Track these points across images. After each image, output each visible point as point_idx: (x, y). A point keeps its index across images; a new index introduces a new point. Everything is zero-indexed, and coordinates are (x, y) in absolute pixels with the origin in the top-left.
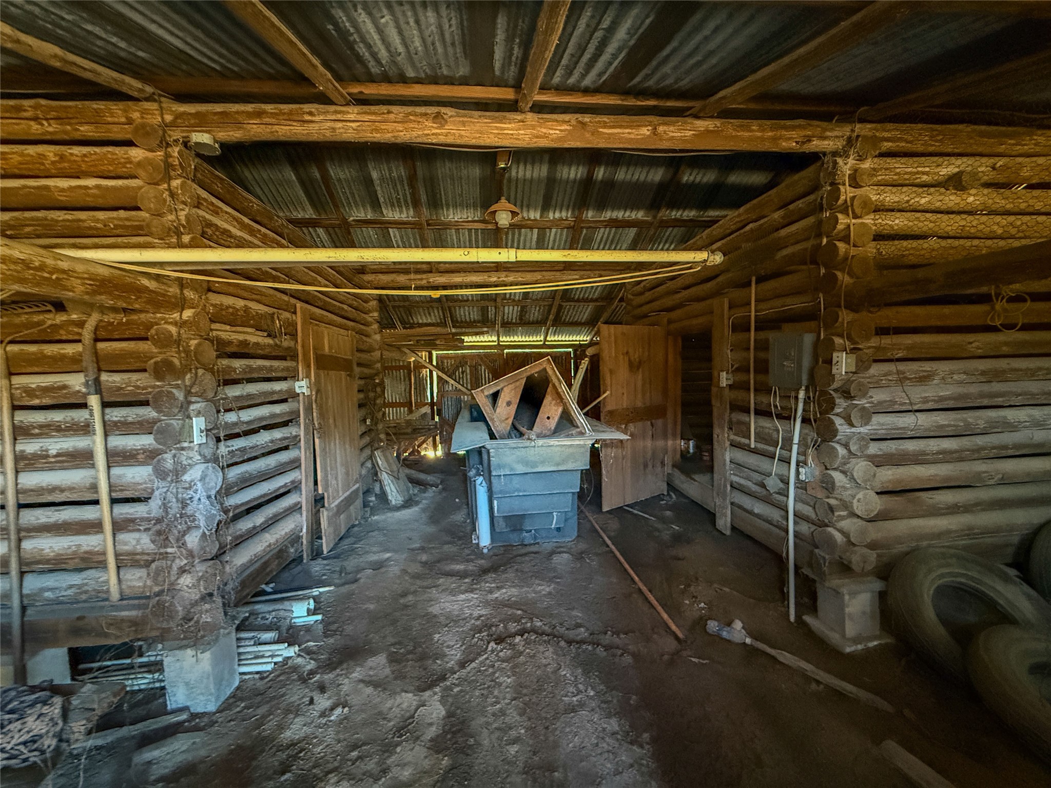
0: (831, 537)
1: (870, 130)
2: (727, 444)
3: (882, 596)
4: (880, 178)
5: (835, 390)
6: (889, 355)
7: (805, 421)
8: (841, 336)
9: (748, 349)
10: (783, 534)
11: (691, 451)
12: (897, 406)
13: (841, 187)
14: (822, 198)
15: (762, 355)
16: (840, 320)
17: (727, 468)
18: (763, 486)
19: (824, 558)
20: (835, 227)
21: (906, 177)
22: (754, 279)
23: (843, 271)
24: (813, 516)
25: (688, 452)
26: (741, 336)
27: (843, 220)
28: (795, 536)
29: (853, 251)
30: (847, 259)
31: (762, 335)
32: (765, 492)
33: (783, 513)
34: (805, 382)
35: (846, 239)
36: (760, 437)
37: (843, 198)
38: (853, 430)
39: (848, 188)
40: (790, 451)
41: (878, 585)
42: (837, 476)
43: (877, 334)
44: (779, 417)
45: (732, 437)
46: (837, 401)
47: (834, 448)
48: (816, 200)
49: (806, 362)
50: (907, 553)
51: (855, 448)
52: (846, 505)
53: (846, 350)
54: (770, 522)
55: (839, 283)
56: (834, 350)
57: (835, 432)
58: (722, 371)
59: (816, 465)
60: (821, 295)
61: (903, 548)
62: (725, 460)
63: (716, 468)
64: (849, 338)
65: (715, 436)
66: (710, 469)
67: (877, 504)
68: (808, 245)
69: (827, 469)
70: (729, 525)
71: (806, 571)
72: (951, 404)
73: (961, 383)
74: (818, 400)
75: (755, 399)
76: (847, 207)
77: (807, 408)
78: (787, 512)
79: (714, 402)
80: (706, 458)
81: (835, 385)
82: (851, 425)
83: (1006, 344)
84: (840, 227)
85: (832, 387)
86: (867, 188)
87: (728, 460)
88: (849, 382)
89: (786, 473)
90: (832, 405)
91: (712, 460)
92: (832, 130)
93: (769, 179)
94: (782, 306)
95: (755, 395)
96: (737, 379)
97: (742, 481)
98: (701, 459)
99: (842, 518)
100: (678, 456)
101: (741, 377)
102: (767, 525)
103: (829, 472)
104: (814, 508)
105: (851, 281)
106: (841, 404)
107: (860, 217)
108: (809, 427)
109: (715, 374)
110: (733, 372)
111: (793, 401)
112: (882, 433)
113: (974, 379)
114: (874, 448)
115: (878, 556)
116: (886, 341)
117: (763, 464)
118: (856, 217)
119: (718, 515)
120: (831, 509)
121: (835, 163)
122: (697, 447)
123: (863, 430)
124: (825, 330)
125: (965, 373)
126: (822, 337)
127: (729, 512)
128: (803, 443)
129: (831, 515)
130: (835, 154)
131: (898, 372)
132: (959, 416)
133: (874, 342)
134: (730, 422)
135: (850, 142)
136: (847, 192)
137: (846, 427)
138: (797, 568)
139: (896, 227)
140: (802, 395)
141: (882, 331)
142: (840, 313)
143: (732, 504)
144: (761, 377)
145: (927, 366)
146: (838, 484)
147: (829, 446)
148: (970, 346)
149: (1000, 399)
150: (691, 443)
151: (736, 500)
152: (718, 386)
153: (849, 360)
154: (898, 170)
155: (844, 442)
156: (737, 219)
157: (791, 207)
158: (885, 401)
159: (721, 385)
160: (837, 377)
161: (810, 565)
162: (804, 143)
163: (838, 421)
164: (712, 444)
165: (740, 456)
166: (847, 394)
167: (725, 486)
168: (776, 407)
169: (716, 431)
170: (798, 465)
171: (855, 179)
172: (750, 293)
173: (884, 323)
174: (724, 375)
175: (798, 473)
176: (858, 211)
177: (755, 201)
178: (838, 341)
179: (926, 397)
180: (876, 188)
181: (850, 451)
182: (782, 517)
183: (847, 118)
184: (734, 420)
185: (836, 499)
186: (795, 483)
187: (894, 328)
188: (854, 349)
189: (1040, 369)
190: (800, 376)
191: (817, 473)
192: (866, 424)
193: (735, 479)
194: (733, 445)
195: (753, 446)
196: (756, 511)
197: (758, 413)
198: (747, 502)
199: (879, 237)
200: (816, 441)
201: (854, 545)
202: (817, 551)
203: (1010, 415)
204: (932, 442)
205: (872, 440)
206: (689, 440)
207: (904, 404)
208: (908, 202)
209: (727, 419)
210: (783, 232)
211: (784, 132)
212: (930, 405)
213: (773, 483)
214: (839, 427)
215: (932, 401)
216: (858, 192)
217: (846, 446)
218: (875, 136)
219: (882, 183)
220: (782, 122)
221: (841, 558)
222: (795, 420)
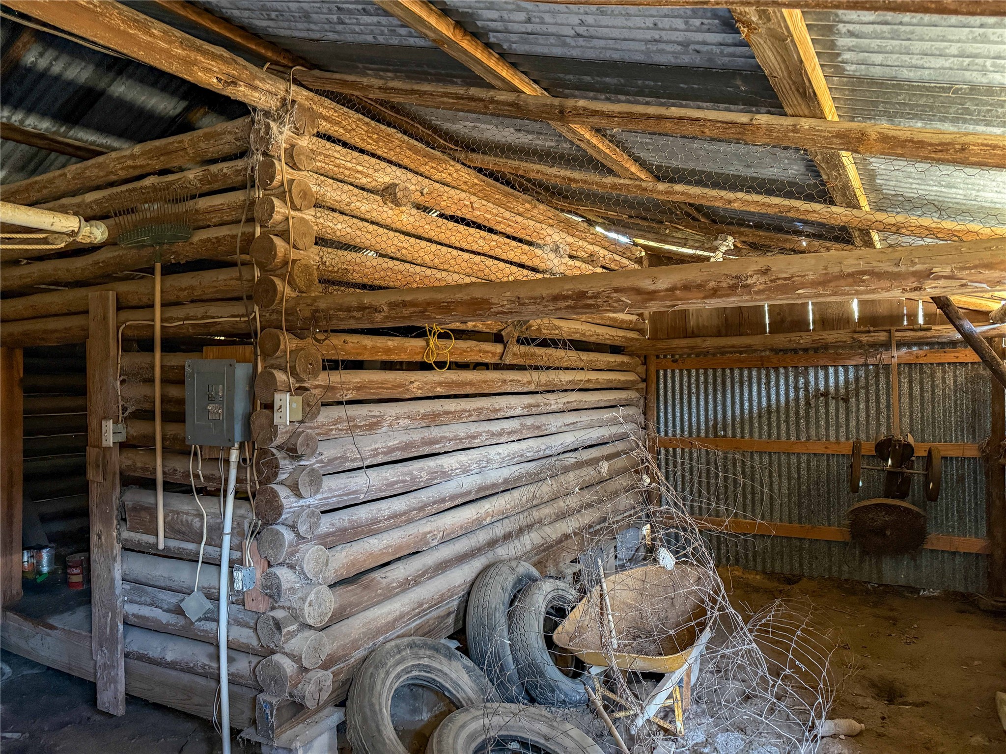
0: (278, 667)
1: (307, 99)
2: (117, 548)
3: (341, 728)
4: (319, 164)
5: (279, 448)
6: (338, 397)
7: (241, 496)
8: (285, 370)
9: (151, 381)
10: (213, 684)
11: (45, 569)
12: (348, 464)
13: (276, 162)
14: (253, 169)
15: (174, 392)
16: (282, 347)
17: (118, 592)
18: (179, 611)
19: (271, 704)
20: (271, 216)
21: (347, 172)
22: (158, 266)
23: (282, 277)
24: (255, 643)
25: (40, 573)
26: (139, 359)
27: (281, 210)
28: (230, 682)
29: (293, 255)
30: (287, 263)
31: (175, 360)
32: (181, 621)
33: (211, 649)
34: (238, 436)
35: (284, 235)
36: (172, 530)
37: (278, 177)
38: (302, 502)
39: (284, 166)
40: (220, 546)
41: (334, 717)
42: (285, 576)
43: (324, 368)
44: (202, 491)
45: (126, 534)
46: (282, 463)
47: (278, 533)
48: (246, 169)
49: (240, 406)
50: (365, 659)
51: (304, 528)
52: (295, 616)
53: (290, 391)
54: (189, 670)
55: (279, 296)
56: (275, 390)
57: (278, 510)
58: (106, 418)
59: (256, 563)
60: (256, 308)
61: (359, 654)
62: (113, 580)
63: (96, 595)
64: (294, 373)
65: (94, 538)
66: (85, 597)
67: (330, 601)
68: (238, 230)
69: (270, 566)
70: (121, 696)
71: (248, 734)
72: (398, 455)
73: (406, 428)
74: (258, 463)
75: (164, 466)
76: (285, 192)
77: (242, 477)
78: (218, 646)
79: (91, 474)
80: (76, 577)
81: (278, 441)
82: (299, 496)
83: (440, 384)
84: (277, 217)
85: (274, 444)
86: (305, 173)
87: (118, 575)
88: (295, 434)
89: (214, 583)
90: (275, 468)
91: (88, 579)
92: (262, 80)
93: (179, 110)
94: (203, 318)
95: (164, 459)
96: (133, 432)
97: (146, 611)
98: (66, 582)
99: (292, 635)
100: (17, 586)
101: (139, 428)
102: (186, 678)
103: (273, 570)
104: (256, 629)
105: (294, 295)
106: (286, 466)
107: (299, 210)
108: (245, 504)
109: (93, 423)
110: (125, 419)
111: (221, 465)
112: (333, 502)
113: (416, 424)
114: (327, 524)
115: (335, 674)
116: (336, 377)
117: (180, 573)
118: (295, 208)
119: (100, 685)
120: (278, 626)
121: (268, 127)
122: (58, 560)
123: (312, 501)
124: (264, 360)
125: (408, 417)
126: (260, 370)
127: (121, 673)
128: (238, 531)
129: (278, 636)
130: (267, 114)
131: (349, 419)
132: (406, 469)
133: (323, 378)
134: (122, 507)
135: (285, 104)
136: (283, 172)
137: (293, 499)
138: (235, 732)
139: (338, 233)
140: (234, 456)
141: (332, 365)
142: (282, 338)
143: (127, 655)
144: (173, 429)
145: (376, 410)
146: (285, 586)
147: (272, 530)
148: (411, 386)
149: (437, 446)
150: (45, 555)
151: (134, 648)
152: (99, 446)
153: (294, 405)
154: (338, 161)
155: (291, 523)
156: (130, 163)
157: (214, 168)
158: (336, 459)
159: (104, 444)
160: (281, 429)
161: (253, 722)
162: (228, 84)
163: (283, 493)
164: (88, 550)
165: (140, 567)
166: (293, 453)
167: (114, 627)
168: (197, 476)
169: (96, 527)
170: (231, 567)
171: (292, 156)
172: (154, 288)
173: (332, 355)
174: (109, 426)
175: (232, 580)
176: (297, 201)
177: (157, 143)
178: (281, 377)
179: (376, 449)
180: (315, 176)
181: (298, 535)
182: (210, 656)
183: (280, 71)
184: (129, 504)
185: (283, 608)
186: (229, 596)
187: (343, 361)
188: (300, 388)
189: (464, 411)
190: (231, 429)
191: (258, 575)
192: (316, 492)
193: (132, 609)
194: (128, 548)
195: (161, 546)
196: (169, 657)
197: (170, 487)
198: (154, 646)
199: (320, 241)
200: (256, 526)
201: (306, 670)
202: (261, 697)
203: (446, 462)
204: (383, 504)
205: (323, 512)
206: (40, 548)
207: (354, 460)
208: (348, 204)
209: (115, 503)
210: (203, 203)
211: (200, 58)
212: (380, 459)
213: (194, 606)
214: (284, 501)
215: (383, 453)
216: (296, 175)
217: (293, 528)
218: (313, 109)
219: (322, 171)
220: (199, 42)
221: (291, 695)
222: (225, 496)
